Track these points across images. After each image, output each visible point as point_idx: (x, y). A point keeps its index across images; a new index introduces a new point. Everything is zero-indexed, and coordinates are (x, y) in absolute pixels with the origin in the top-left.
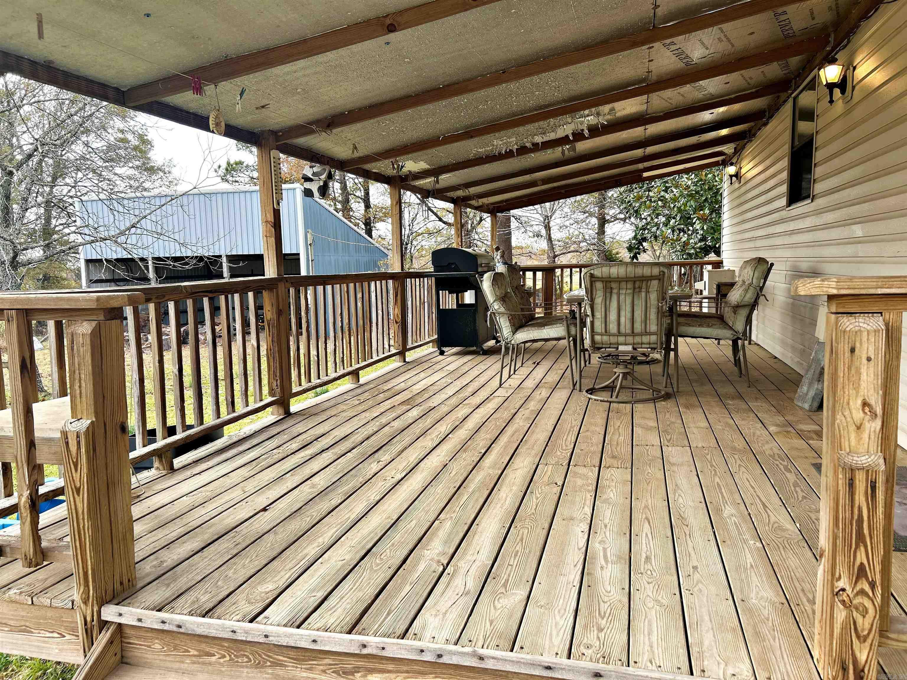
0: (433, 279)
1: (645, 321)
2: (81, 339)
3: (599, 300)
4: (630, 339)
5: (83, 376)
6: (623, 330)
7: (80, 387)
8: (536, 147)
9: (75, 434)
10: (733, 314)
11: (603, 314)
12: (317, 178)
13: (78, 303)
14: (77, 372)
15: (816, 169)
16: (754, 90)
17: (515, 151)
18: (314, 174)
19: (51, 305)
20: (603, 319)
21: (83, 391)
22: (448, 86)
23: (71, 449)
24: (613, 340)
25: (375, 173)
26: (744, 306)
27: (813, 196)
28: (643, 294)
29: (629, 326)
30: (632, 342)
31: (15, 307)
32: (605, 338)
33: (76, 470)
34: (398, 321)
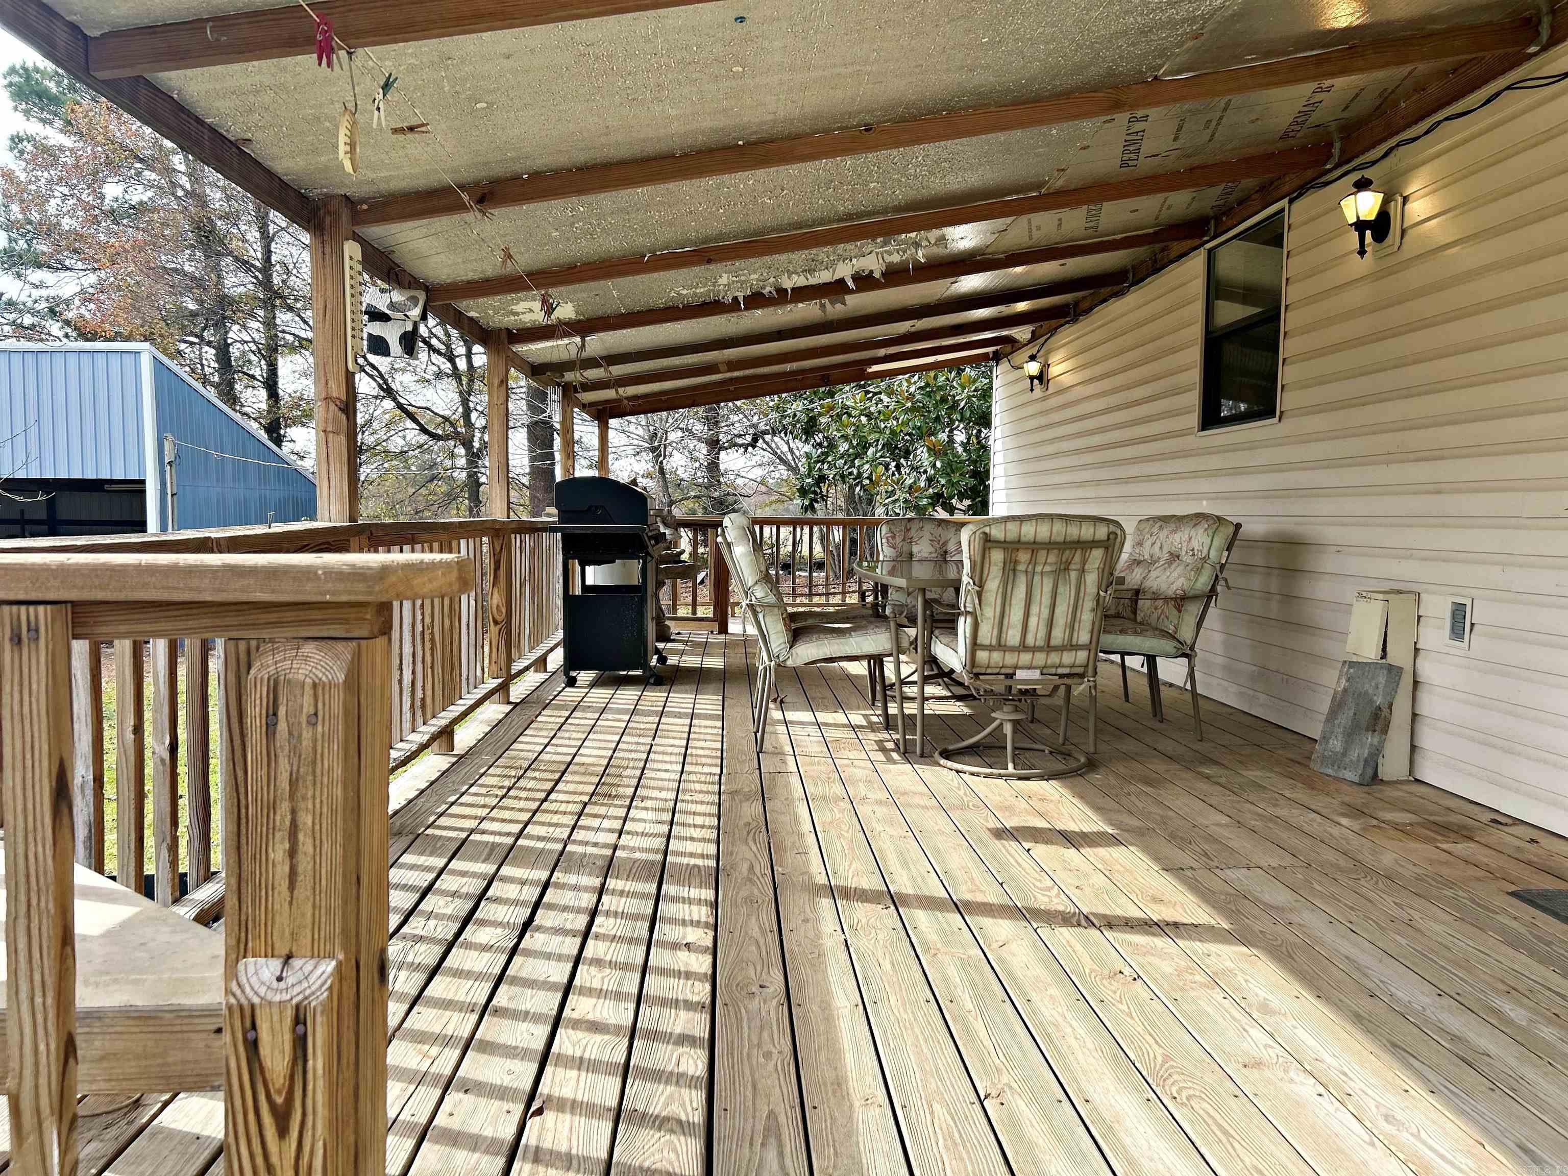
0: (559, 534)
1: (1072, 626)
2: (307, 701)
3: (993, 585)
4: (1040, 659)
5: (306, 819)
6: (1030, 641)
7: (292, 853)
8: (782, 297)
9: (289, 1013)
10: (1175, 612)
11: (998, 609)
12: (400, 315)
13: (309, 586)
14: (284, 807)
15: (1286, 368)
16: (1151, 231)
17: (741, 300)
18: (392, 306)
19: (199, 590)
20: (997, 621)
21: (304, 864)
22: (755, 143)
23: (267, 1062)
24: (1010, 659)
25: (471, 319)
26: (1195, 598)
27: (1282, 413)
28: (1073, 575)
29: (1042, 634)
30: (1042, 663)
31: (51, 596)
32: (996, 656)
33: (283, 1131)
34: (499, 619)
